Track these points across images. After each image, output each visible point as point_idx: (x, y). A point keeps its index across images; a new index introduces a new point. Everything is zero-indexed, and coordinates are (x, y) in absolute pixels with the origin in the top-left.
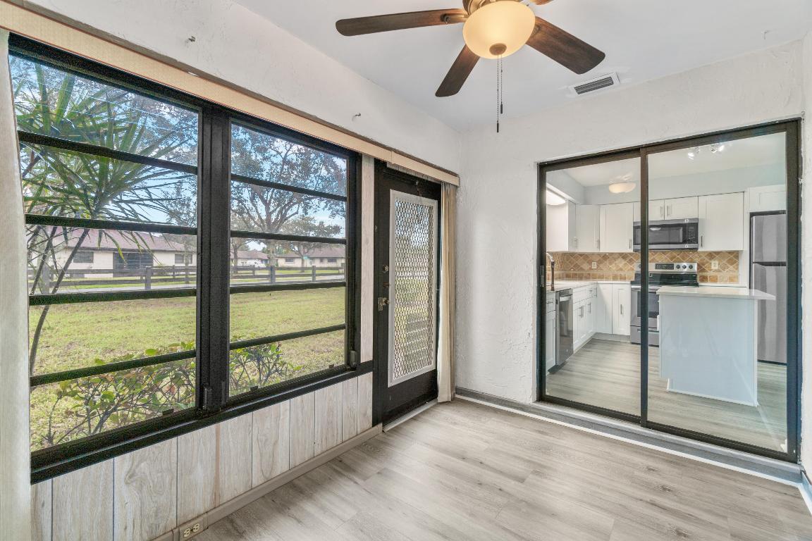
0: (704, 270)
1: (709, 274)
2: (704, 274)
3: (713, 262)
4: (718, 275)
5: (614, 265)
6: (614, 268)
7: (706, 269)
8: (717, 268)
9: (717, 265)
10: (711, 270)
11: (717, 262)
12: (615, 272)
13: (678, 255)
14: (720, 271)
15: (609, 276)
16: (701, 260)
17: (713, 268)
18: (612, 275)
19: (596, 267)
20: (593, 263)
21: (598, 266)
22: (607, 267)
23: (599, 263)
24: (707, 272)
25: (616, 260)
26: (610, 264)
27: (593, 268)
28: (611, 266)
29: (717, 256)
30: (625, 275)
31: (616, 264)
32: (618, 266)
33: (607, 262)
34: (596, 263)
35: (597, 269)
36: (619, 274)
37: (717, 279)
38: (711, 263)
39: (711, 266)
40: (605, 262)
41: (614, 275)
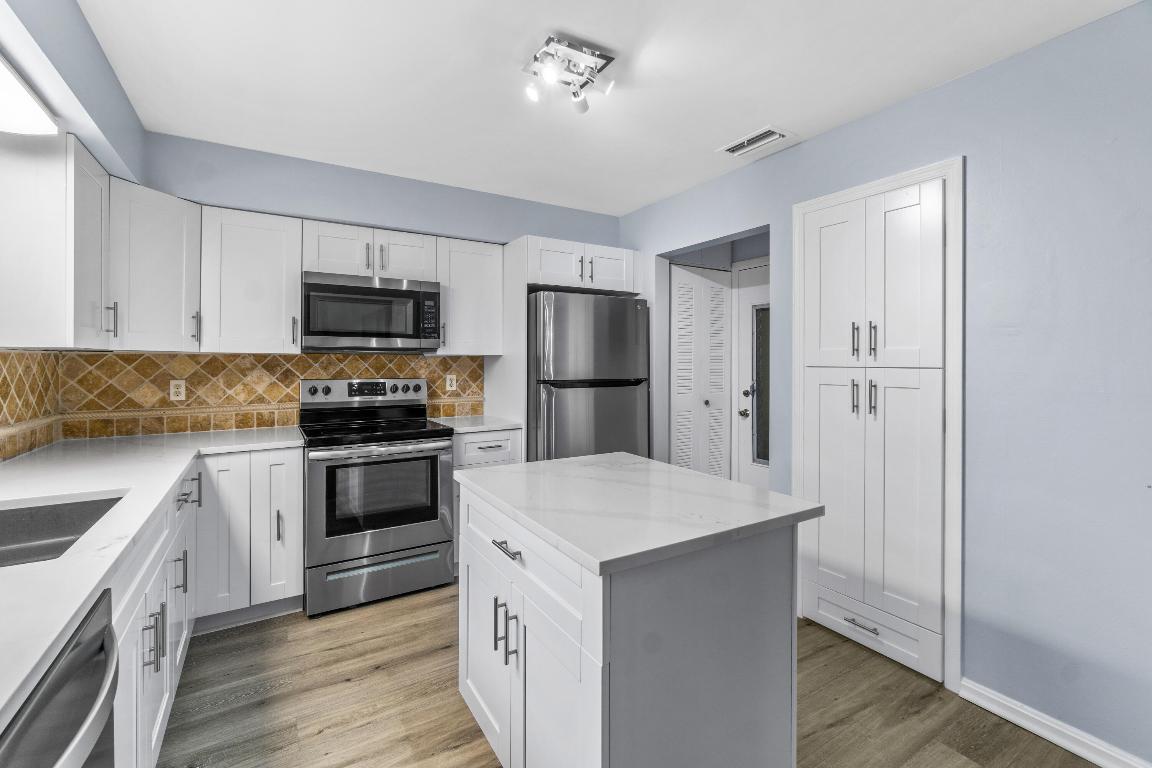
0: (436, 395)
1: (442, 401)
2: (436, 402)
3: (449, 377)
4: (456, 402)
5: (239, 387)
6: (242, 397)
7: (439, 392)
8: (454, 388)
9: (454, 383)
10: (445, 393)
11: (454, 377)
12: (245, 408)
13: (390, 362)
14: (458, 395)
15: (226, 420)
16: (430, 373)
17: (448, 388)
18: (236, 415)
19: (183, 397)
20: (173, 383)
21: (189, 393)
22: (220, 393)
23: (192, 384)
24: (438, 397)
25: (245, 375)
26: (230, 386)
27: (173, 398)
28: (230, 392)
29: (454, 365)
30: (273, 413)
31: (245, 385)
32: (251, 391)
33: (220, 381)
34: (183, 383)
35: (186, 401)
36: (255, 412)
37: (454, 410)
38: (445, 379)
39: (445, 386)
40: (214, 379)
41: (240, 417)
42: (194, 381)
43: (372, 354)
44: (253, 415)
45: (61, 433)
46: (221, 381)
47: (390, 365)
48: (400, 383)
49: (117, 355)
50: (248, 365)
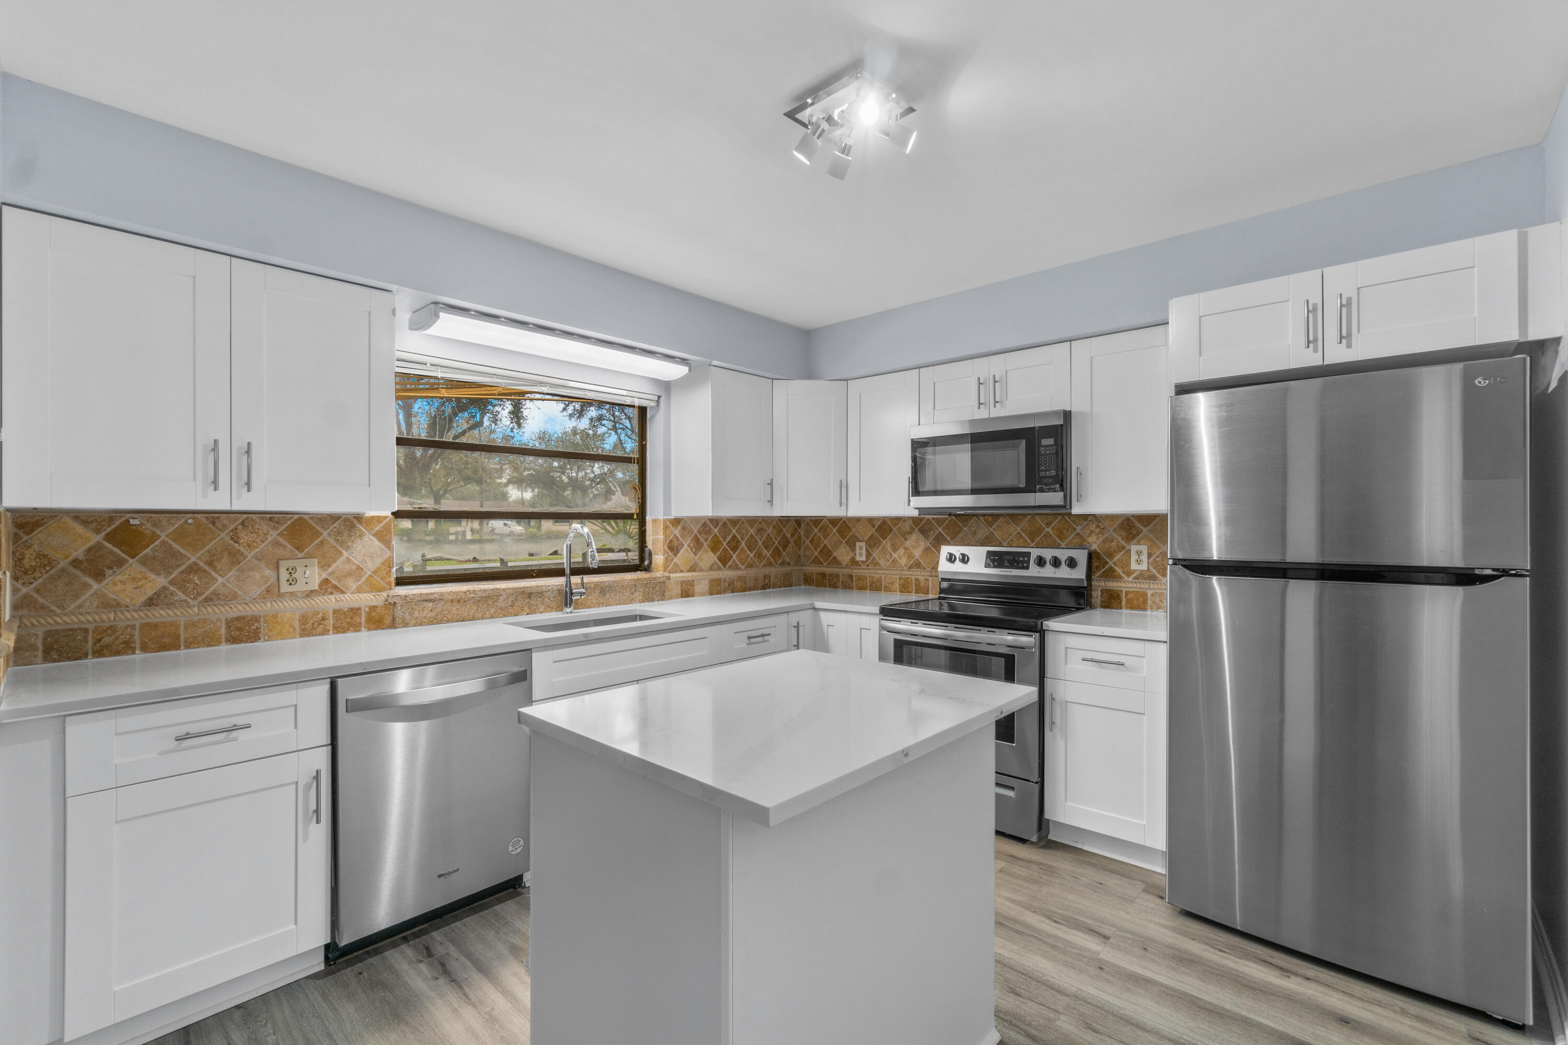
0: (1110, 574)
1: (1125, 585)
2: (1113, 585)
3: (1134, 548)
4: (1150, 589)
5: (902, 551)
6: (903, 561)
7: (1119, 570)
8: (1144, 567)
9: (1144, 557)
10: (1129, 574)
11: (1144, 548)
12: (905, 573)
13: (1048, 525)
14: (1152, 578)
15: (892, 583)
16: (1104, 541)
17: (1134, 566)
18: (900, 578)
19: (864, 558)
20: (858, 544)
21: (869, 554)
22: (888, 556)
23: (870, 546)
24: (1118, 578)
25: (906, 539)
26: (895, 549)
27: (858, 558)
28: (895, 555)
29: (1145, 530)
30: (928, 580)
31: (906, 549)
32: (910, 556)
33: (887, 543)
34: (863, 544)
35: (867, 561)
36: (913, 578)
37: (1145, 601)
38: (1129, 550)
39: (1129, 564)
40: (884, 542)
41: (903, 581)
42: (872, 543)
43: (1025, 515)
44: (912, 579)
45: (803, 581)
46: (889, 544)
47: (1049, 530)
48: (1063, 555)
49: (828, 520)
50: (908, 529)
